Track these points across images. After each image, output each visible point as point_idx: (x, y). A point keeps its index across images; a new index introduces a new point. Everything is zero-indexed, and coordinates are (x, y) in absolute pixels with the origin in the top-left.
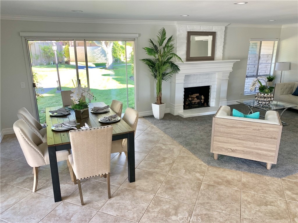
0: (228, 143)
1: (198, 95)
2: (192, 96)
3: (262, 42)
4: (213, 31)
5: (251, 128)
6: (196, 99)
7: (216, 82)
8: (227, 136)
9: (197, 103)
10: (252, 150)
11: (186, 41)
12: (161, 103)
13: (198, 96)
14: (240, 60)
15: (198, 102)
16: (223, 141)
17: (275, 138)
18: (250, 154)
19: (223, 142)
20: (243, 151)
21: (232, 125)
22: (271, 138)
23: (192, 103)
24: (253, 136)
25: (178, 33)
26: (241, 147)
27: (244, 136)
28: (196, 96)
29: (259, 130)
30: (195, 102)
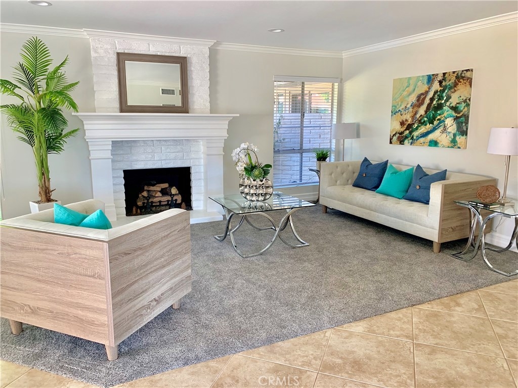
0: (22, 290)
1: (166, 185)
2: (152, 188)
3: (305, 83)
4: (182, 54)
5: (55, 250)
6: (159, 194)
7: (202, 160)
8: (18, 271)
9: (166, 203)
10: (67, 310)
11: (116, 73)
12: (49, 200)
13: (167, 188)
14: (238, 115)
15: (168, 201)
16: (12, 286)
17: (100, 277)
18: (64, 319)
19: (12, 288)
20: (52, 312)
21: (20, 244)
22: (93, 276)
23: (152, 202)
24: (63, 271)
25: (93, 54)
26: (45, 300)
27: (46, 271)
28: (162, 189)
29: (69, 254)
30: (160, 202)
